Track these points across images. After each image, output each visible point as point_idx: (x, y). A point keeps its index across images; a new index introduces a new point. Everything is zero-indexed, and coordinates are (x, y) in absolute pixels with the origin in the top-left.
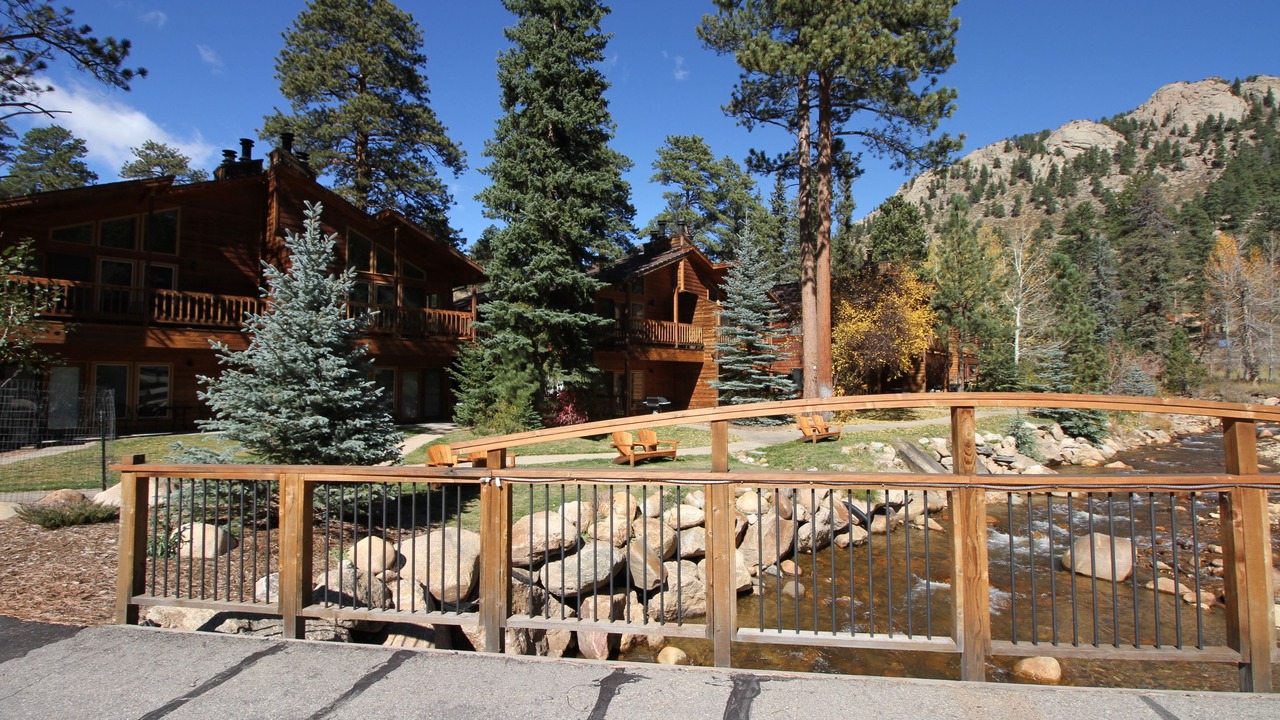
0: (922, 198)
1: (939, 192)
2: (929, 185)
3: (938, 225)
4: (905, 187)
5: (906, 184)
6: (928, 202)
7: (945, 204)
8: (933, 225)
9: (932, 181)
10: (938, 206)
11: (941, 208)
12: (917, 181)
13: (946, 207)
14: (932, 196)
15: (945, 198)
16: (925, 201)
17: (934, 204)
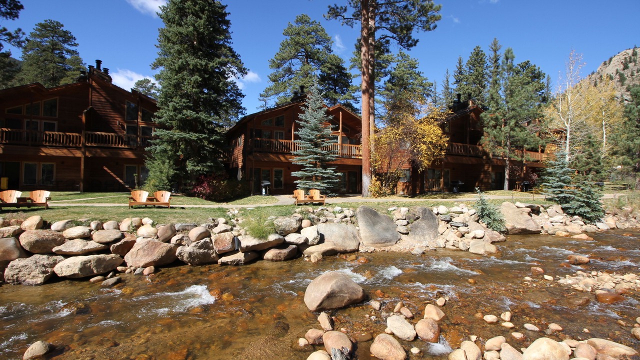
0: (617, 70)
1: (631, 65)
2: (623, 61)
3: (629, 86)
4: (605, 64)
5: (605, 62)
6: (622, 72)
7: (635, 72)
8: (625, 87)
9: (626, 58)
10: (629, 74)
11: (632, 75)
12: (613, 59)
13: (636, 74)
14: (626, 67)
15: (635, 69)
16: (619, 71)
17: (627, 73)
